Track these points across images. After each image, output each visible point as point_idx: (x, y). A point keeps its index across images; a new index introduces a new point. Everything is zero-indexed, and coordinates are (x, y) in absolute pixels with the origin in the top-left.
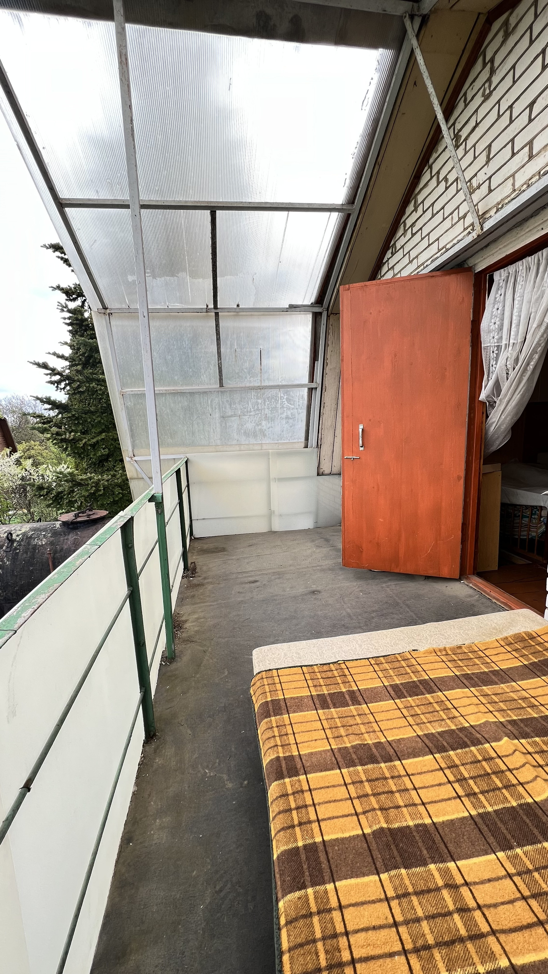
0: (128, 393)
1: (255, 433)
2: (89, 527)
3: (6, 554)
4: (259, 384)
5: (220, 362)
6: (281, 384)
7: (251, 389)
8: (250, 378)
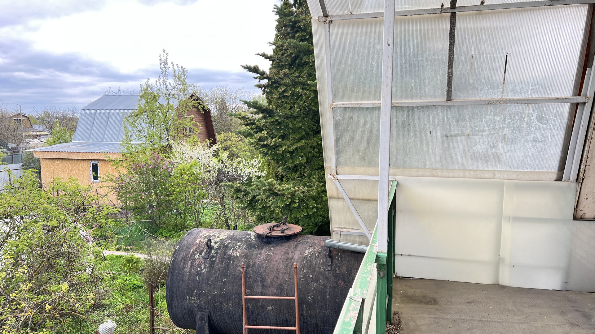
0: (339, 106)
1: (486, 157)
2: (282, 243)
3: (204, 261)
4: (499, 97)
5: (450, 70)
6: (530, 97)
7: (488, 104)
8: (488, 90)
